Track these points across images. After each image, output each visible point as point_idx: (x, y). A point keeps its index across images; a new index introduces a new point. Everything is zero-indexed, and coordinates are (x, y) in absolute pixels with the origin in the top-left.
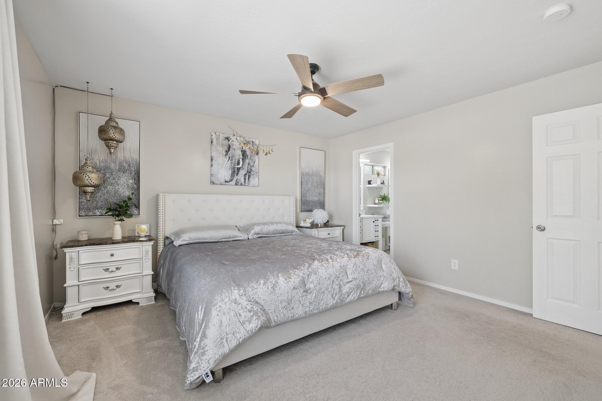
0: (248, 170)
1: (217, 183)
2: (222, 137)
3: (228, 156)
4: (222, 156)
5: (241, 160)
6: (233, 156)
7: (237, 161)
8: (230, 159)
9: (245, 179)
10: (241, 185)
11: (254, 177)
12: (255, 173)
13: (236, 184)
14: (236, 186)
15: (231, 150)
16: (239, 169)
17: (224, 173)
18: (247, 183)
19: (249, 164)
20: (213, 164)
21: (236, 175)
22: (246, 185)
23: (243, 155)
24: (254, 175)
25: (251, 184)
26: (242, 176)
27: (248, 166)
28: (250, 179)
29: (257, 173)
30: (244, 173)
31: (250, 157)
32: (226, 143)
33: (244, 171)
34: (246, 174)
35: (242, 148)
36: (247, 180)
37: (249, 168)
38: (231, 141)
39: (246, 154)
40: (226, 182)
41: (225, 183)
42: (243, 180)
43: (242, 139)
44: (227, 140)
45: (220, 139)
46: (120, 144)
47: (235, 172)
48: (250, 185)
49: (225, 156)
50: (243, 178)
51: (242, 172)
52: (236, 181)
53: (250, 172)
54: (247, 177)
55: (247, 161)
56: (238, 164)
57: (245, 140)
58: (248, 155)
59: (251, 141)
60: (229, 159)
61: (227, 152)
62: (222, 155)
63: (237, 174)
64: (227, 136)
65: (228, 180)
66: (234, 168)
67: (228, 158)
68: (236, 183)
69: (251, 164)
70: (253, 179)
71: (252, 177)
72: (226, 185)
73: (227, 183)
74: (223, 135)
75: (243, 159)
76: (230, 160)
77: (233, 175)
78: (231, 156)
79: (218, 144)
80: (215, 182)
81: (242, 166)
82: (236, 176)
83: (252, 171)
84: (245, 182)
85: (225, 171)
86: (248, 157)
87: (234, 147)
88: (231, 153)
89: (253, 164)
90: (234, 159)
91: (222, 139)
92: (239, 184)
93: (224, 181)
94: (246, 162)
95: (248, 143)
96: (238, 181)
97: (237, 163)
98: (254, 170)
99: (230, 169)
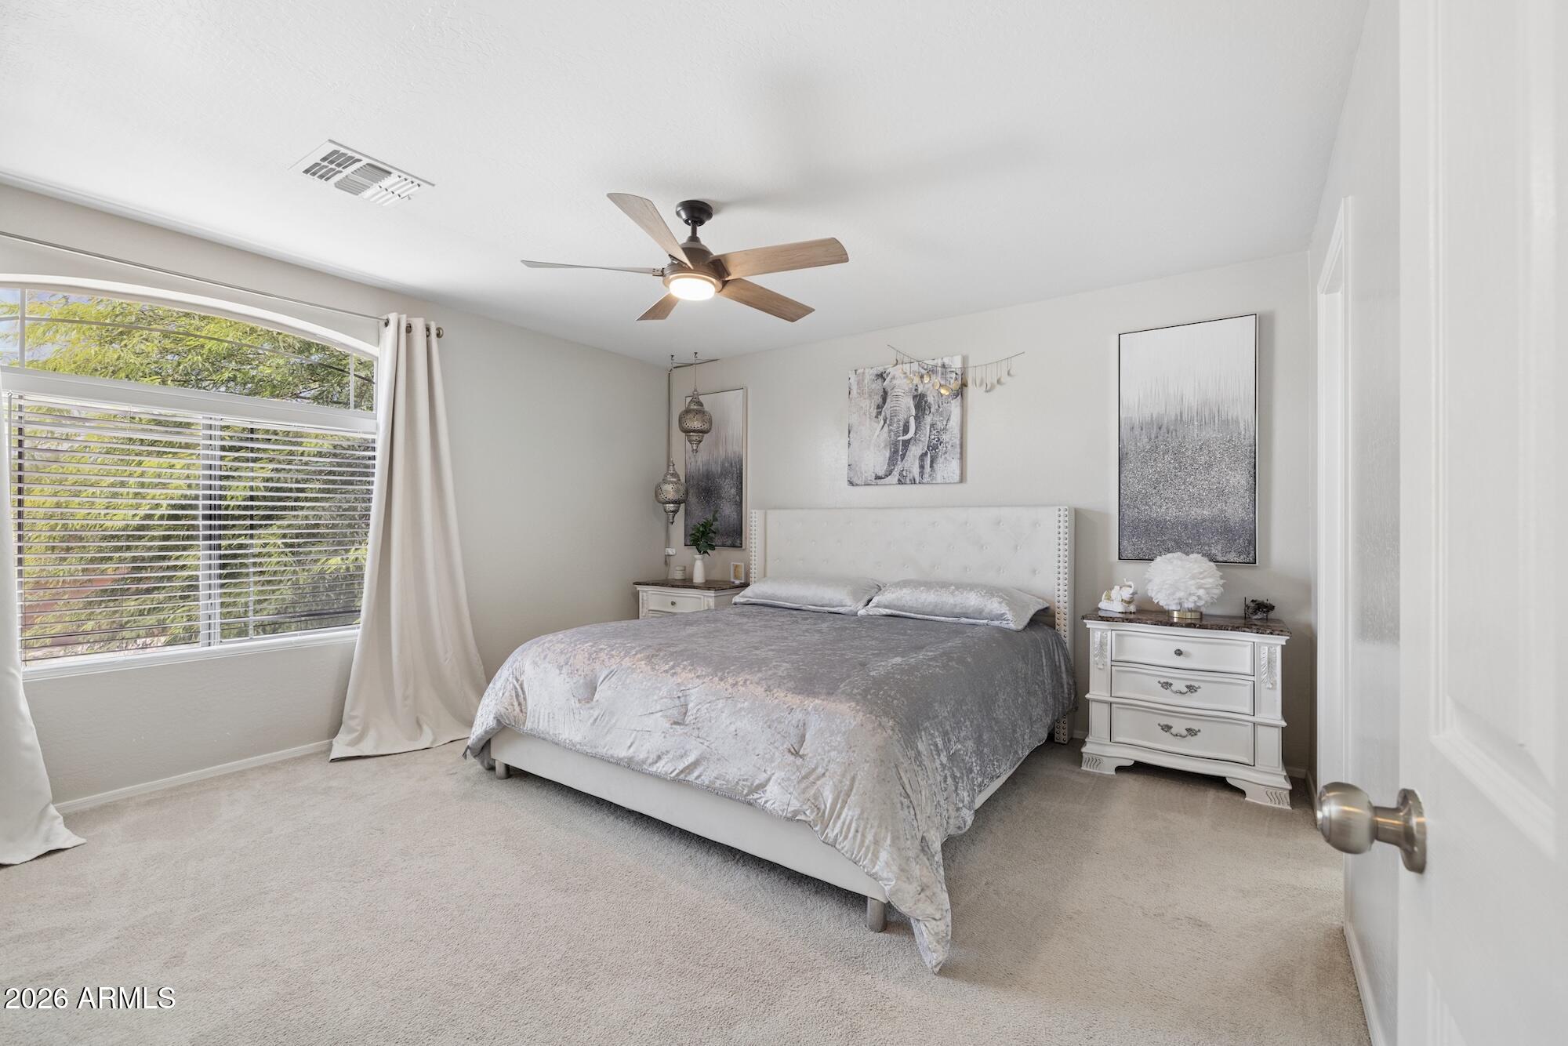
0: (930, 442)
1: (859, 482)
2: (870, 374)
3: (881, 418)
4: (868, 420)
5: (912, 421)
6: (894, 415)
7: (901, 424)
8: (888, 422)
9: (922, 467)
10: (913, 481)
11: (945, 458)
12: (949, 447)
13: (900, 482)
14: (899, 486)
15: (888, 400)
16: (906, 443)
17: (875, 459)
18: (926, 476)
19: (932, 426)
20: (852, 440)
21: (900, 459)
22: (925, 481)
23: (918, 407)
24: (946, 453)
25: (939, 479)
26: (914, 460)
27: (930, 431)
28: (935, 465)
29: (955, 448)
30: (920, 452)
31: (937, 407)
32: (878, 387)
33: (921, 447)
34: (926, 454)
35: (916, 390)
36: (927, 469)
37: (933, 437)
38: (888, 380)
39: (926, 402)
40: (878, 478)
41: (875, 481)
42: (916, 471)
43: (915, 366)
44: (880, 380)
45: (866, 381)
46: (705, 435)
47: (898, 451)
48: (934, 482)
49: (877, 417)
50: (918, 464)
51: (915, 451)
52: (901, 474)
53: (935, 448)
54: (929, 462)
55: (928, 419)
56: (906, 431)
57: (923, 368)
58: (932, 402)
59: (940, 365)
60: (885, 423)
61: (879, 407)
62: (870, 418)
63: (903, 456)
64: (881, 369)
65: (881, 473)
66: (896, 443)
67: (882, 422)
68: (899, 480)
69: (940, 426)
70: (943, 463)
71: (940, 460)
72: (877, 485)
73: (878, 481)
74: (871, 371)
75: (917, 418)
76: (886, 425)
77: (892, 461)
78: (888, 416)
79: (861, 394)
80: (855, 480)
81: (915, 434)
82: (899, 463)
83: (942, 442)
84: (922, 474)
85: (875, 453)
86: (930, 408)
87: (898, 391)
88: (889, 407)
89: (945, 423)
90: (896, 420)
91: (870, 380)
92: (908, 481)
93: (874, 475)
94: (925, 424)
95: (931, 371)
96: (905, 474)
97: (902, 428)
98: (948, 440)
99: (886, 446)
